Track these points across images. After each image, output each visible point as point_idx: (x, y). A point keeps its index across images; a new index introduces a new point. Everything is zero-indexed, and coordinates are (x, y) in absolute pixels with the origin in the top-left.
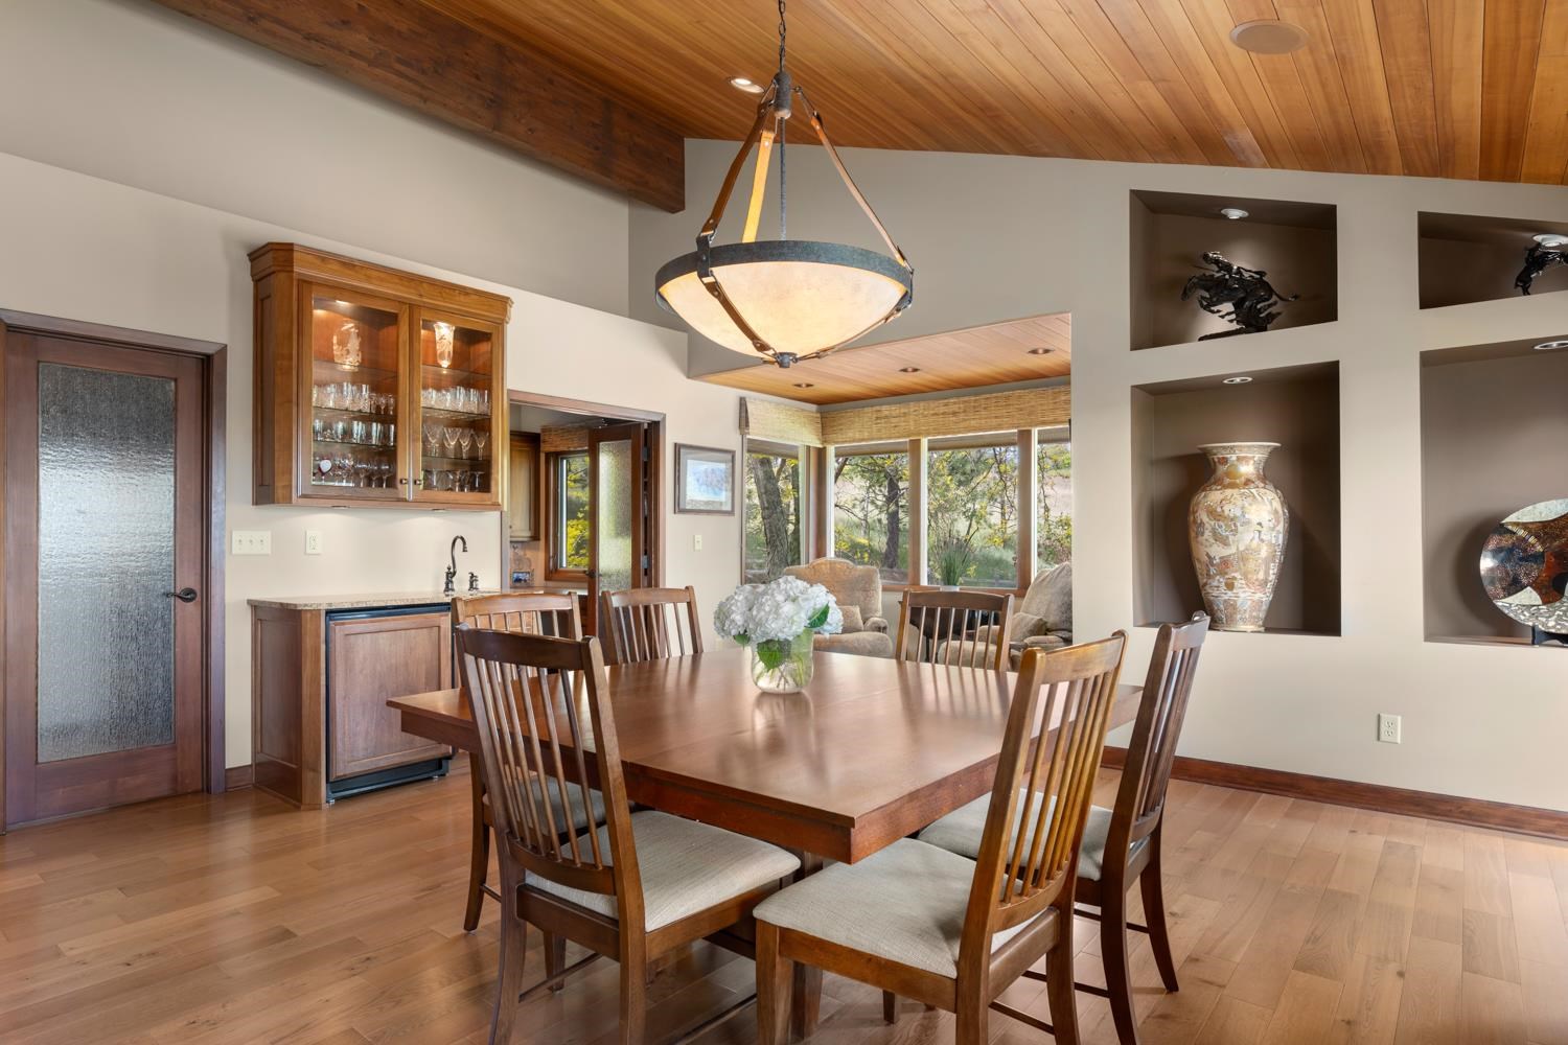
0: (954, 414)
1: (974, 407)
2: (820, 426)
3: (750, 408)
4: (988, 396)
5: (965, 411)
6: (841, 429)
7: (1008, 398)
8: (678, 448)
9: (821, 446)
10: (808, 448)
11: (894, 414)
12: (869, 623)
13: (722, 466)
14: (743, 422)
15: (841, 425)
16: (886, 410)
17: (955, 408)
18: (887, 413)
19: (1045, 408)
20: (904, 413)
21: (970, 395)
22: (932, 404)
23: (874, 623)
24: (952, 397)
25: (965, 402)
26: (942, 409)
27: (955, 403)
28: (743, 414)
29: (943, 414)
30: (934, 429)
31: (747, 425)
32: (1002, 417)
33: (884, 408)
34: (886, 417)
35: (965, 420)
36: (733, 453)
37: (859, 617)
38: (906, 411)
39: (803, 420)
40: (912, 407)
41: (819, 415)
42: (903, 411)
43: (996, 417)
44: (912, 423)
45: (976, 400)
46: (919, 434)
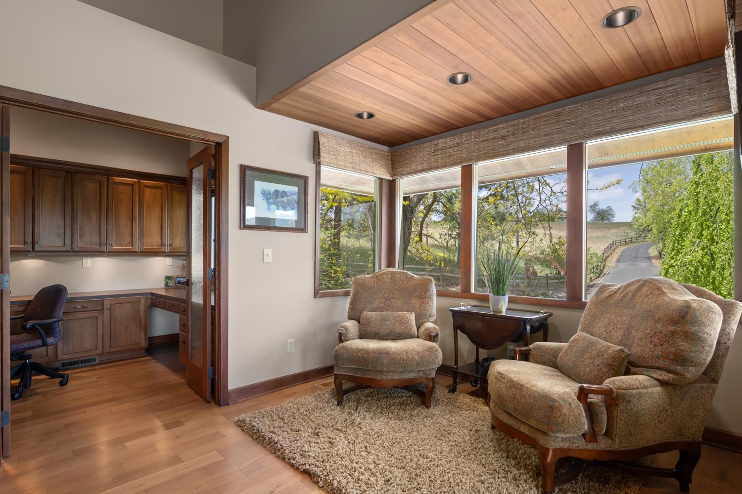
0: (503, 137)
1: (523, 128)
2: (390, 162)
3: (322, 140)
4: (537, 116)
5: (513, 134)
6: (406, 164)
7: (558, 115)
8: (244, 169)
9: (391, 179)
10: (381, 179)
11: (448, 145)
12: (422, 329)
13: (295, 189)
14: (316, 152)
15: (406, 160)
16: (442, 143)
17: (504, 132)
18: (443, 145)
19: (600, 118)
20: (458, 143)
21: (518, 118)
22: (483, 132)
23: (427, 329)
24: (501, 123)
25: (514, 125)
26: (492, 135)
27: (503, 128)
28: (316, 146)
29: (493, 139)
30: (484, 154)
31: (319, 155)
32: (552, 134)
33: (440, 141)
34: (442, 149)
35: (512, 142)
36: (305, 179)
37: (413, 322)
38: (459, 141)
39: (375, 156)
40: (465, 136)
41: (389, 154)
42: (457, 141)
43: (546, 135)
44: (464, 151)
45: (524, 123)
46: (470, 160)
